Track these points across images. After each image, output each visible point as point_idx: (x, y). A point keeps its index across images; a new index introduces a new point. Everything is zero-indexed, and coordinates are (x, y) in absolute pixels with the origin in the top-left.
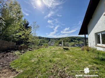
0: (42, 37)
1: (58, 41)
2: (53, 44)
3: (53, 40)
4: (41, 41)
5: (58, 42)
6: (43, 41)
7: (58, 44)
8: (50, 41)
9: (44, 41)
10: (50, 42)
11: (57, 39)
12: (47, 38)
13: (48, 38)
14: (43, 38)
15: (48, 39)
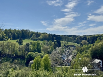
0: (32, 33)
1: (88, 48)
2: (70, 58)
3: (70, 44)
4: (28, 45)
5: (89, 51)
6: (34, 45)
7: (88, 59)
8: (60, 46)
9: (38, 44)
10: (59, 49)
11: (85, 38)
12: (50, 35)
13: (54, 36)
14: (38, 34)
15: (53, 40)
